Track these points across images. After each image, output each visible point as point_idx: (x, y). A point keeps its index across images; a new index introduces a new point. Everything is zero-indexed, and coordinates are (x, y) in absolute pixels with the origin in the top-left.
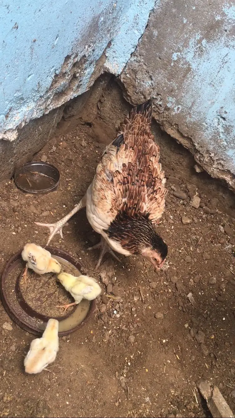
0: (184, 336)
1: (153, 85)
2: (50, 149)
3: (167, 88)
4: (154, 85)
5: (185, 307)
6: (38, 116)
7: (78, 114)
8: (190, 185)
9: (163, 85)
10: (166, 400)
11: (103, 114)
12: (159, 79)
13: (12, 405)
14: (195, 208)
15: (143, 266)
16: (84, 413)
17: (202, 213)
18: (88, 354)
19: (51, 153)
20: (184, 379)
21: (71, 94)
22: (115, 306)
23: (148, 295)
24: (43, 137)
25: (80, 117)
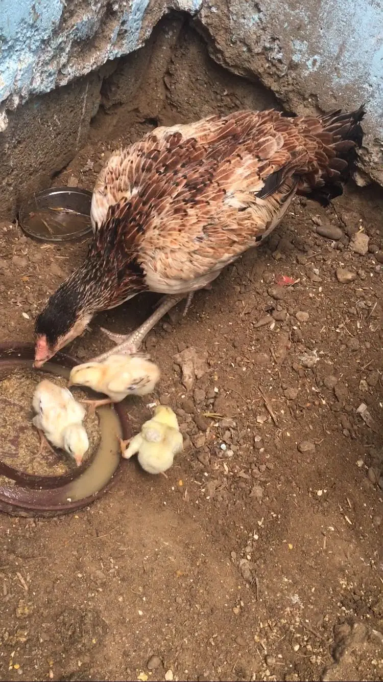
0: (357, 482)
1: (262, 22)
2: (83, 166)
3: (290, 24)
4: (265, 22)
5: (355, 431)
6: (46, 88)
7: (130, 102)
8: (348, 214)
9: (282, 17)
10: (332, 598)
11: (176, 98)
12: (272, 6)
13: (33, 622)
14: (361, 255)
15: (271, 360)
16: (174, 630)
17: (374, 262)
18: (176, 523)
19: (84, 172)
20: (362, 559)
21: (108, 49)
22: (223, 436)
23: (283, 412)
24: (66, 140)
25: (136, 107)
